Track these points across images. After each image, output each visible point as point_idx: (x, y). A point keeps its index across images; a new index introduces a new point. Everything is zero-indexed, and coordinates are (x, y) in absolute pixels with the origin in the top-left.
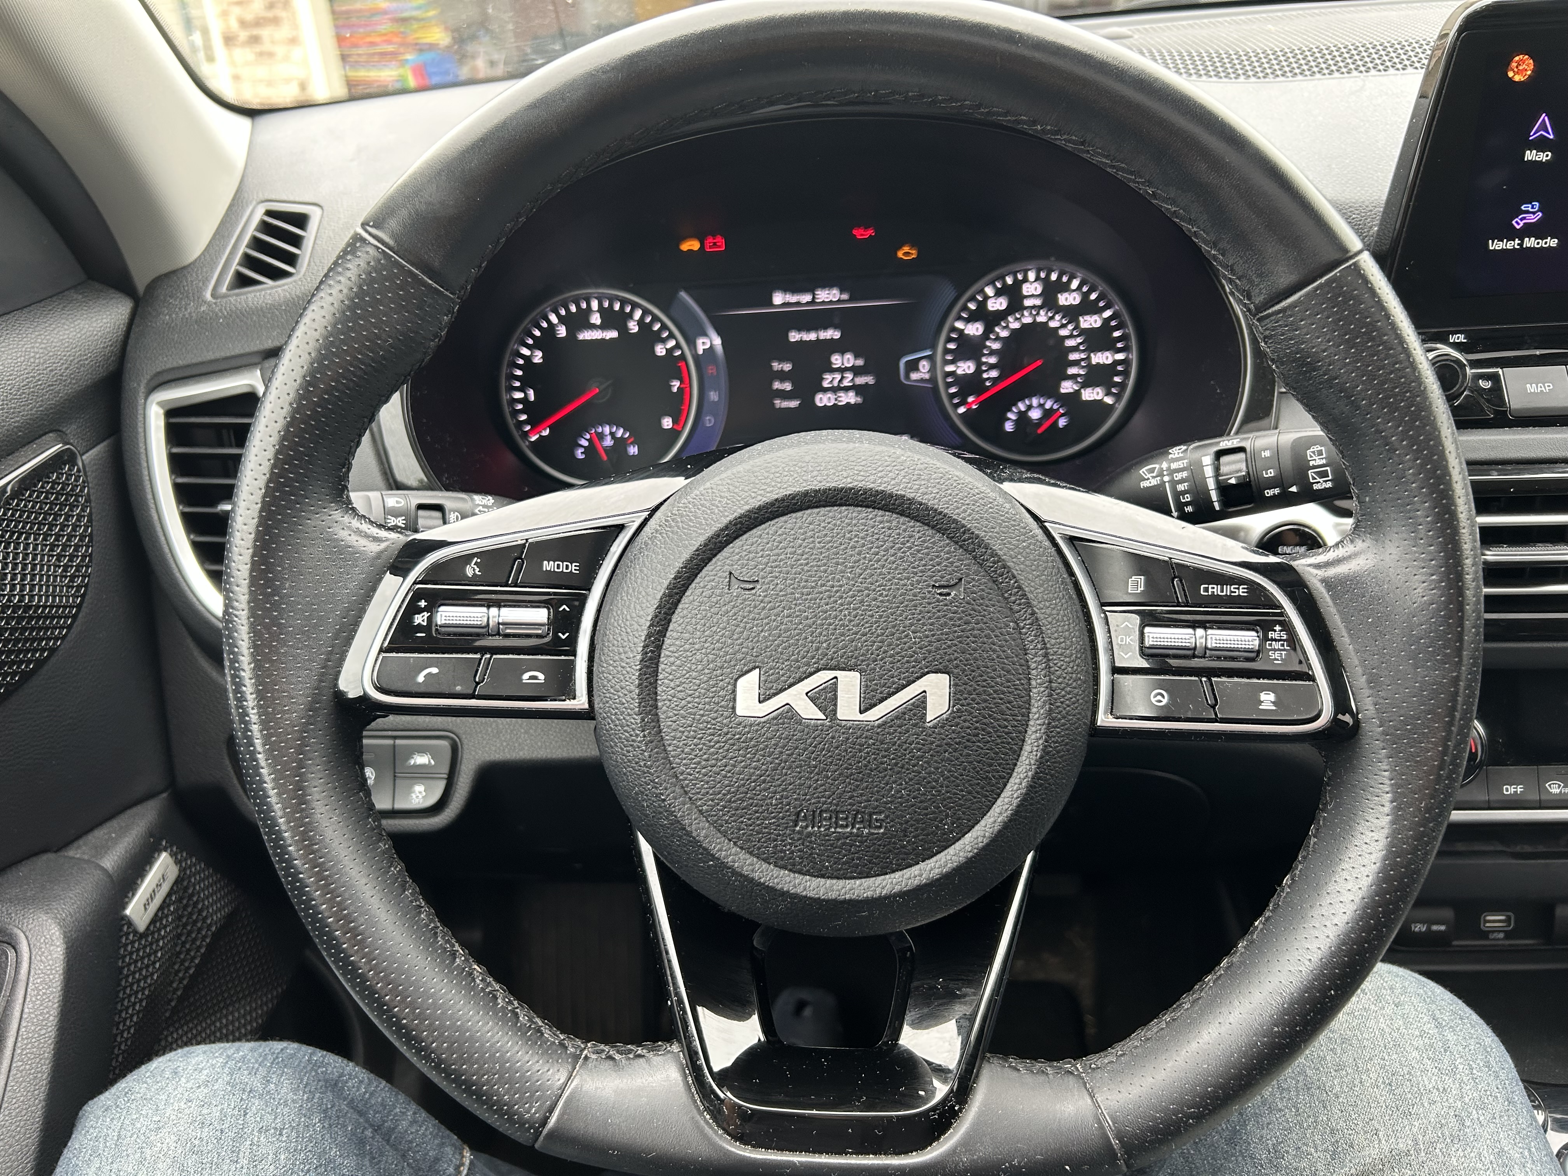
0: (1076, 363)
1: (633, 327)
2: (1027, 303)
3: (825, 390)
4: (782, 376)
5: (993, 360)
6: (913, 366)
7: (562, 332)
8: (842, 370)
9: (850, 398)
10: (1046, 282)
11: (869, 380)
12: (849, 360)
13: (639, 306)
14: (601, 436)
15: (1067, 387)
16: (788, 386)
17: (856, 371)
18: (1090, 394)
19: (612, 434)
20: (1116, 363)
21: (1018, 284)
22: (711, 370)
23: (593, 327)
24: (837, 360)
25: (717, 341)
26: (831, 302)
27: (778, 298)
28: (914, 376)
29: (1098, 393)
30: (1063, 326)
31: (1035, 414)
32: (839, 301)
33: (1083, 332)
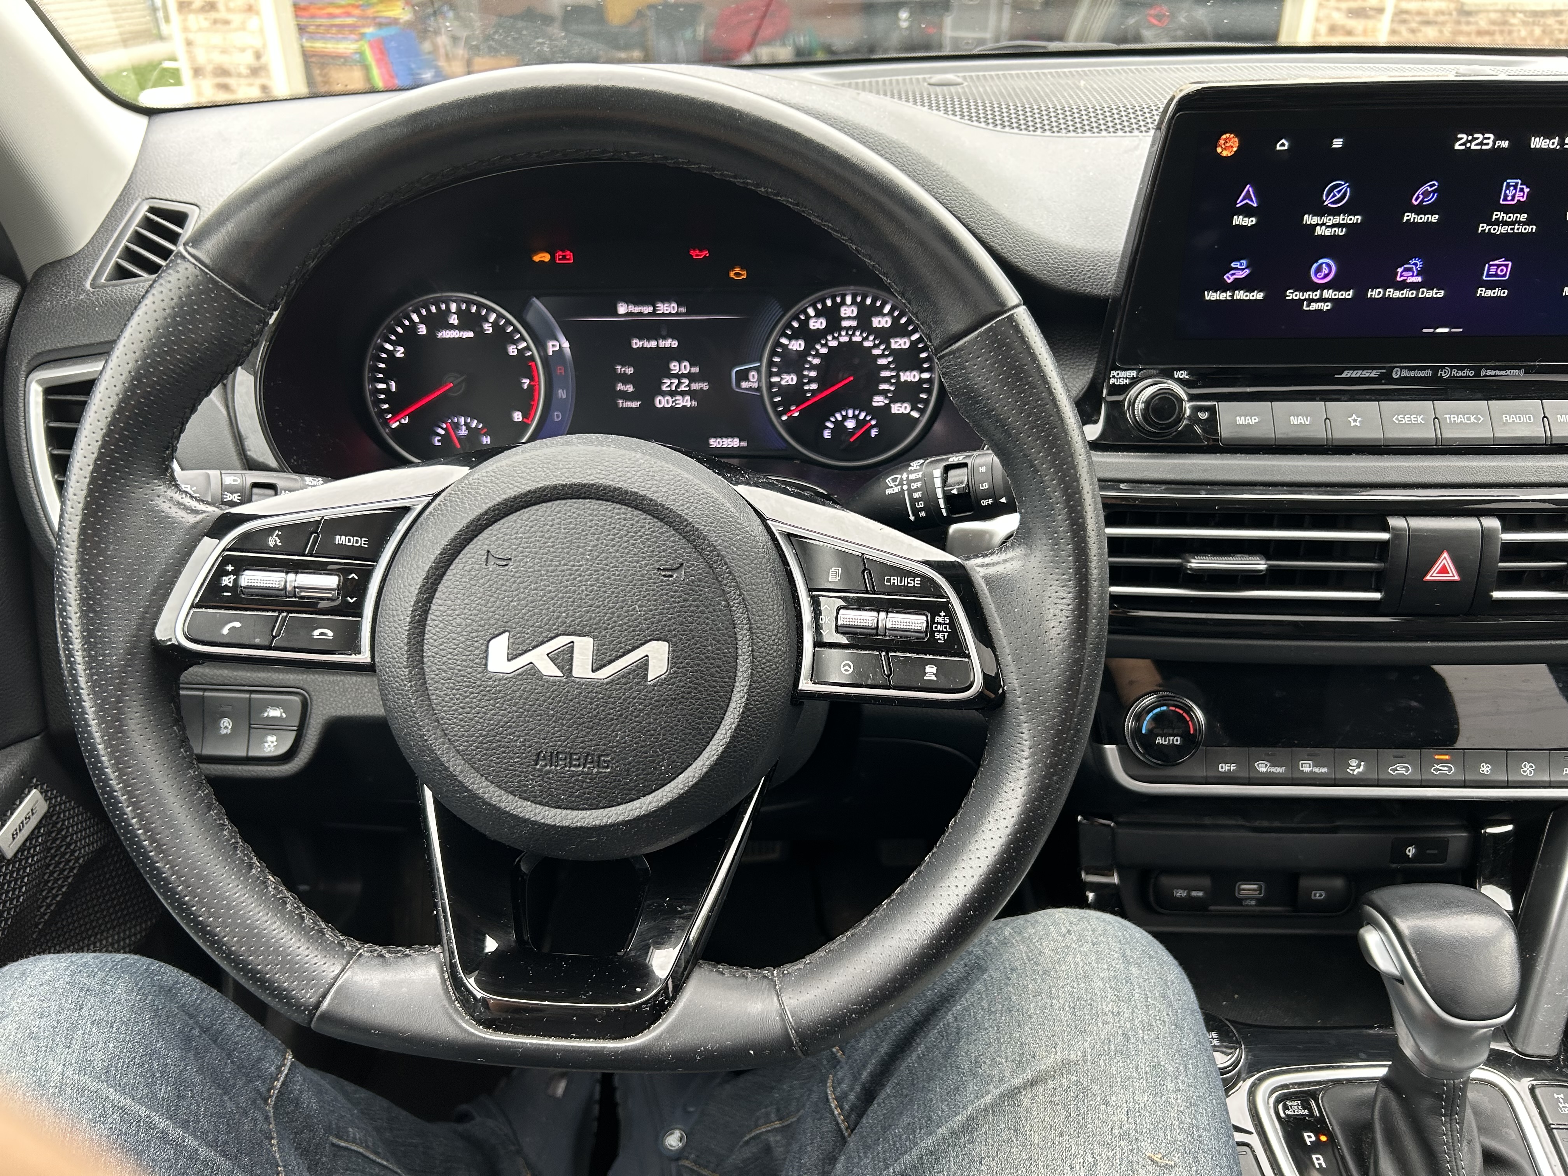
0: (887, 380)
1: (488, 328)
2: (845, 324)
3: (664, 394)
4: (625, 379)
5: (813, 374)
6: (743, 376)
7: (423, 330)
8: (679, 376)
9: (686, 402)
10: (861, 306)
11: (705, 386)
12: (685, 367)
13: (494, 311)
14: (457, 426)
15: (879, 401)
16: (630, 388)
17: (691, 377)
18: (897, 409)
19: (467, 425)
20: (922, 381)
21: (837, 307)
22: (560, 370)
23: (452, 327)
24: (674, 367)
25: (566, 345)
26: (670, 314)
27: (622, 309)
28: (744, 385)
29: (906, 408)
30: (876, 346)
31: (850, 424)
32: (677, 314)
33: (893, 352)
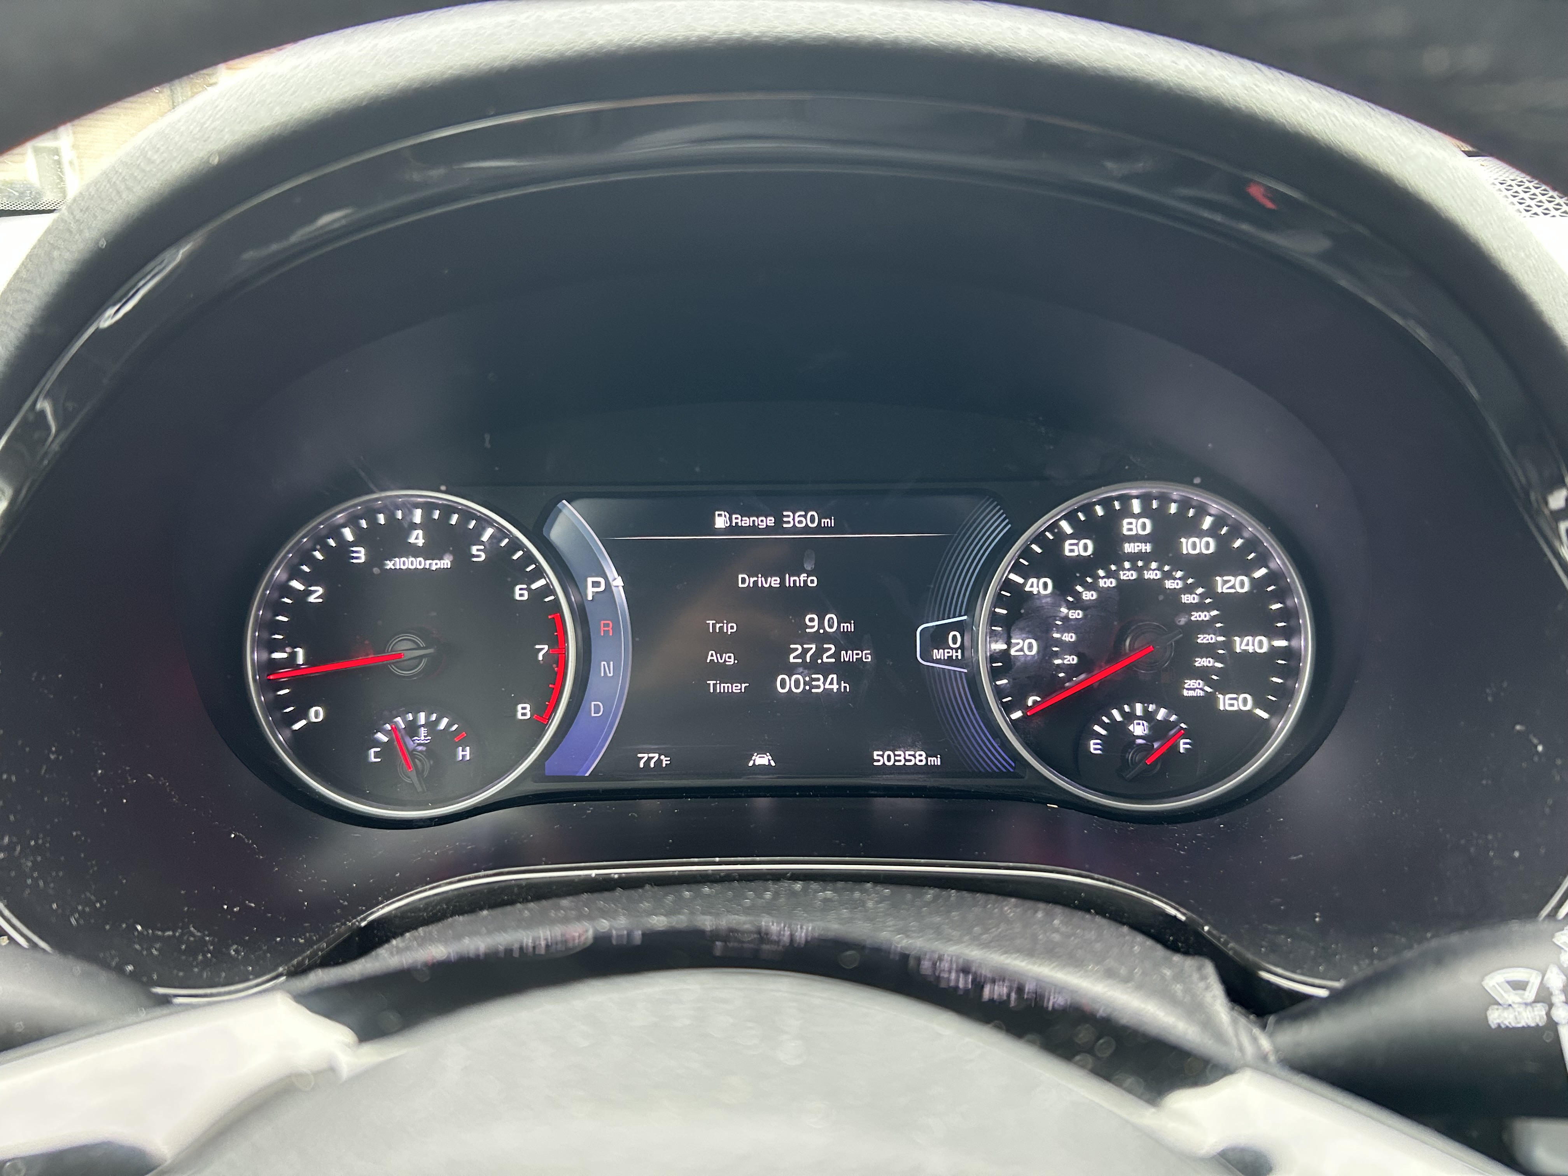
0: (1209, 650)
1: (478, 553)
2: (1129, 548)
3: (790, 670)
4: (722, 643)
5: (1069, 637)
6: (938, 638)
7: (360, 555)
8: (820, 638)
9: (831, 684)
10: (1158, 517)
11: (866, 656)
12: (832, 623)
13: (490, 522)
14: (412, 729)
15: (1193, 688)
16: (730, 659)
17: (844, 641)
18: (1231, 703)
19: (431, 726)
20: (1275, 652)
21: (1113, 518)
22: (604, 626)
23: (415, 551)
24: (812, 622)
25: (618, 582)
26: (807, 530)
27: (721, 521)
28: (937, 654)
29: (1245, 701)
30: (1188, 589)
31: (1139, 729)
32: (819, 529)
33: (1222, 601)
